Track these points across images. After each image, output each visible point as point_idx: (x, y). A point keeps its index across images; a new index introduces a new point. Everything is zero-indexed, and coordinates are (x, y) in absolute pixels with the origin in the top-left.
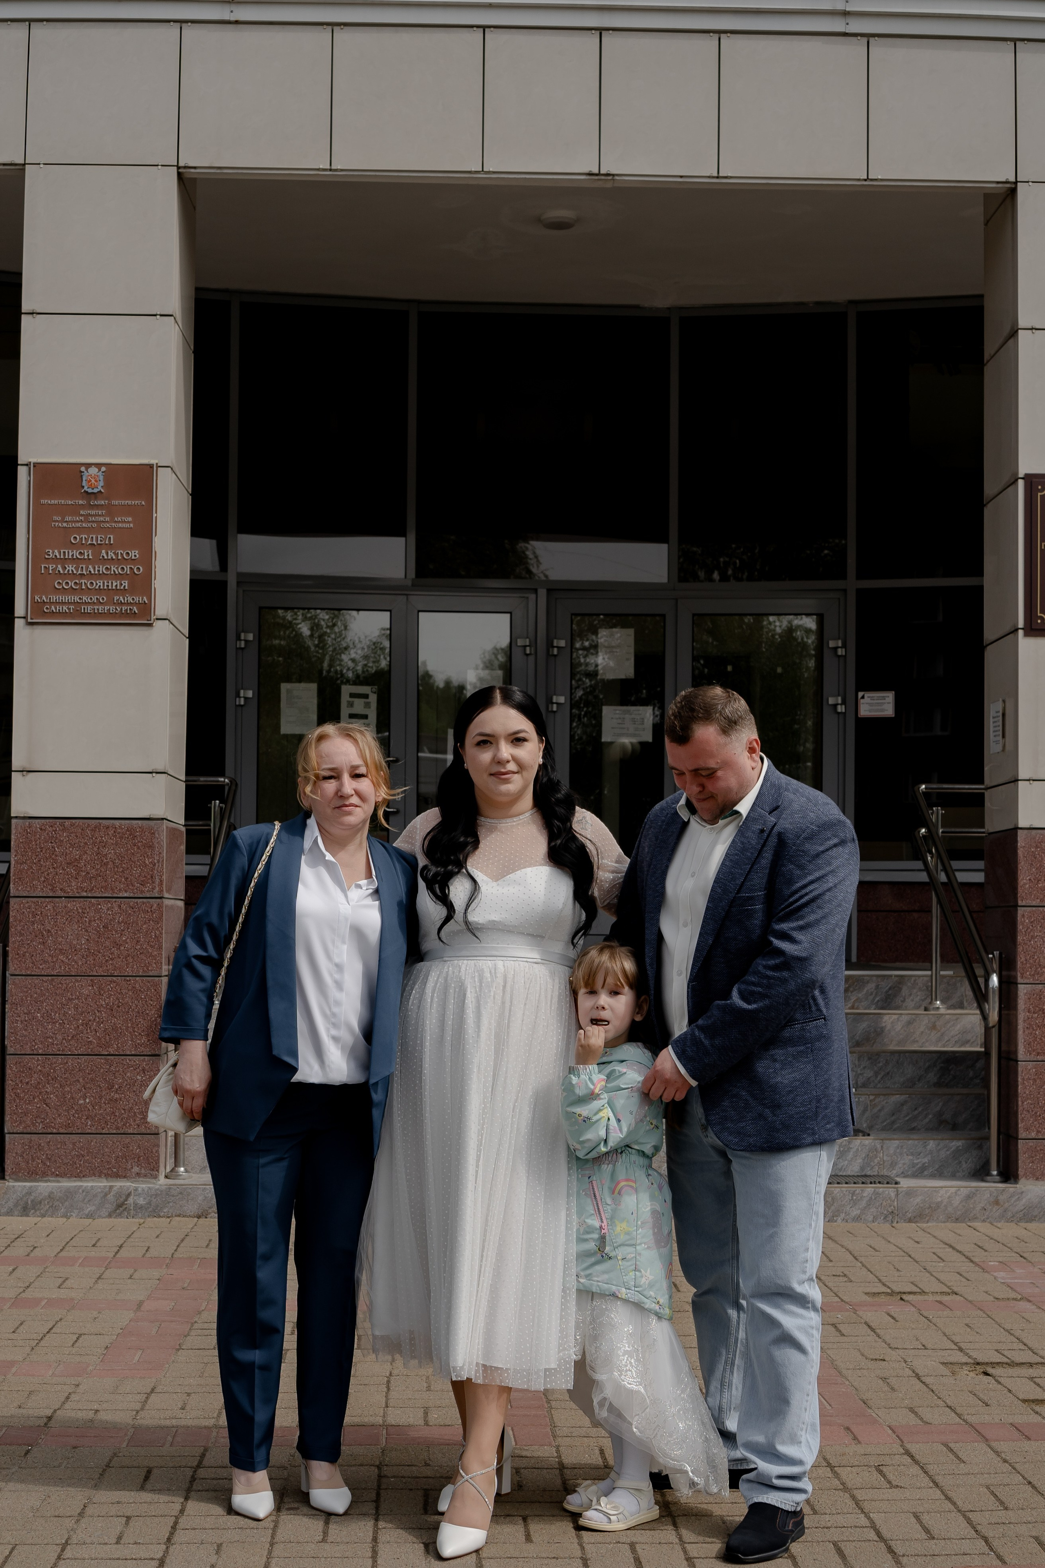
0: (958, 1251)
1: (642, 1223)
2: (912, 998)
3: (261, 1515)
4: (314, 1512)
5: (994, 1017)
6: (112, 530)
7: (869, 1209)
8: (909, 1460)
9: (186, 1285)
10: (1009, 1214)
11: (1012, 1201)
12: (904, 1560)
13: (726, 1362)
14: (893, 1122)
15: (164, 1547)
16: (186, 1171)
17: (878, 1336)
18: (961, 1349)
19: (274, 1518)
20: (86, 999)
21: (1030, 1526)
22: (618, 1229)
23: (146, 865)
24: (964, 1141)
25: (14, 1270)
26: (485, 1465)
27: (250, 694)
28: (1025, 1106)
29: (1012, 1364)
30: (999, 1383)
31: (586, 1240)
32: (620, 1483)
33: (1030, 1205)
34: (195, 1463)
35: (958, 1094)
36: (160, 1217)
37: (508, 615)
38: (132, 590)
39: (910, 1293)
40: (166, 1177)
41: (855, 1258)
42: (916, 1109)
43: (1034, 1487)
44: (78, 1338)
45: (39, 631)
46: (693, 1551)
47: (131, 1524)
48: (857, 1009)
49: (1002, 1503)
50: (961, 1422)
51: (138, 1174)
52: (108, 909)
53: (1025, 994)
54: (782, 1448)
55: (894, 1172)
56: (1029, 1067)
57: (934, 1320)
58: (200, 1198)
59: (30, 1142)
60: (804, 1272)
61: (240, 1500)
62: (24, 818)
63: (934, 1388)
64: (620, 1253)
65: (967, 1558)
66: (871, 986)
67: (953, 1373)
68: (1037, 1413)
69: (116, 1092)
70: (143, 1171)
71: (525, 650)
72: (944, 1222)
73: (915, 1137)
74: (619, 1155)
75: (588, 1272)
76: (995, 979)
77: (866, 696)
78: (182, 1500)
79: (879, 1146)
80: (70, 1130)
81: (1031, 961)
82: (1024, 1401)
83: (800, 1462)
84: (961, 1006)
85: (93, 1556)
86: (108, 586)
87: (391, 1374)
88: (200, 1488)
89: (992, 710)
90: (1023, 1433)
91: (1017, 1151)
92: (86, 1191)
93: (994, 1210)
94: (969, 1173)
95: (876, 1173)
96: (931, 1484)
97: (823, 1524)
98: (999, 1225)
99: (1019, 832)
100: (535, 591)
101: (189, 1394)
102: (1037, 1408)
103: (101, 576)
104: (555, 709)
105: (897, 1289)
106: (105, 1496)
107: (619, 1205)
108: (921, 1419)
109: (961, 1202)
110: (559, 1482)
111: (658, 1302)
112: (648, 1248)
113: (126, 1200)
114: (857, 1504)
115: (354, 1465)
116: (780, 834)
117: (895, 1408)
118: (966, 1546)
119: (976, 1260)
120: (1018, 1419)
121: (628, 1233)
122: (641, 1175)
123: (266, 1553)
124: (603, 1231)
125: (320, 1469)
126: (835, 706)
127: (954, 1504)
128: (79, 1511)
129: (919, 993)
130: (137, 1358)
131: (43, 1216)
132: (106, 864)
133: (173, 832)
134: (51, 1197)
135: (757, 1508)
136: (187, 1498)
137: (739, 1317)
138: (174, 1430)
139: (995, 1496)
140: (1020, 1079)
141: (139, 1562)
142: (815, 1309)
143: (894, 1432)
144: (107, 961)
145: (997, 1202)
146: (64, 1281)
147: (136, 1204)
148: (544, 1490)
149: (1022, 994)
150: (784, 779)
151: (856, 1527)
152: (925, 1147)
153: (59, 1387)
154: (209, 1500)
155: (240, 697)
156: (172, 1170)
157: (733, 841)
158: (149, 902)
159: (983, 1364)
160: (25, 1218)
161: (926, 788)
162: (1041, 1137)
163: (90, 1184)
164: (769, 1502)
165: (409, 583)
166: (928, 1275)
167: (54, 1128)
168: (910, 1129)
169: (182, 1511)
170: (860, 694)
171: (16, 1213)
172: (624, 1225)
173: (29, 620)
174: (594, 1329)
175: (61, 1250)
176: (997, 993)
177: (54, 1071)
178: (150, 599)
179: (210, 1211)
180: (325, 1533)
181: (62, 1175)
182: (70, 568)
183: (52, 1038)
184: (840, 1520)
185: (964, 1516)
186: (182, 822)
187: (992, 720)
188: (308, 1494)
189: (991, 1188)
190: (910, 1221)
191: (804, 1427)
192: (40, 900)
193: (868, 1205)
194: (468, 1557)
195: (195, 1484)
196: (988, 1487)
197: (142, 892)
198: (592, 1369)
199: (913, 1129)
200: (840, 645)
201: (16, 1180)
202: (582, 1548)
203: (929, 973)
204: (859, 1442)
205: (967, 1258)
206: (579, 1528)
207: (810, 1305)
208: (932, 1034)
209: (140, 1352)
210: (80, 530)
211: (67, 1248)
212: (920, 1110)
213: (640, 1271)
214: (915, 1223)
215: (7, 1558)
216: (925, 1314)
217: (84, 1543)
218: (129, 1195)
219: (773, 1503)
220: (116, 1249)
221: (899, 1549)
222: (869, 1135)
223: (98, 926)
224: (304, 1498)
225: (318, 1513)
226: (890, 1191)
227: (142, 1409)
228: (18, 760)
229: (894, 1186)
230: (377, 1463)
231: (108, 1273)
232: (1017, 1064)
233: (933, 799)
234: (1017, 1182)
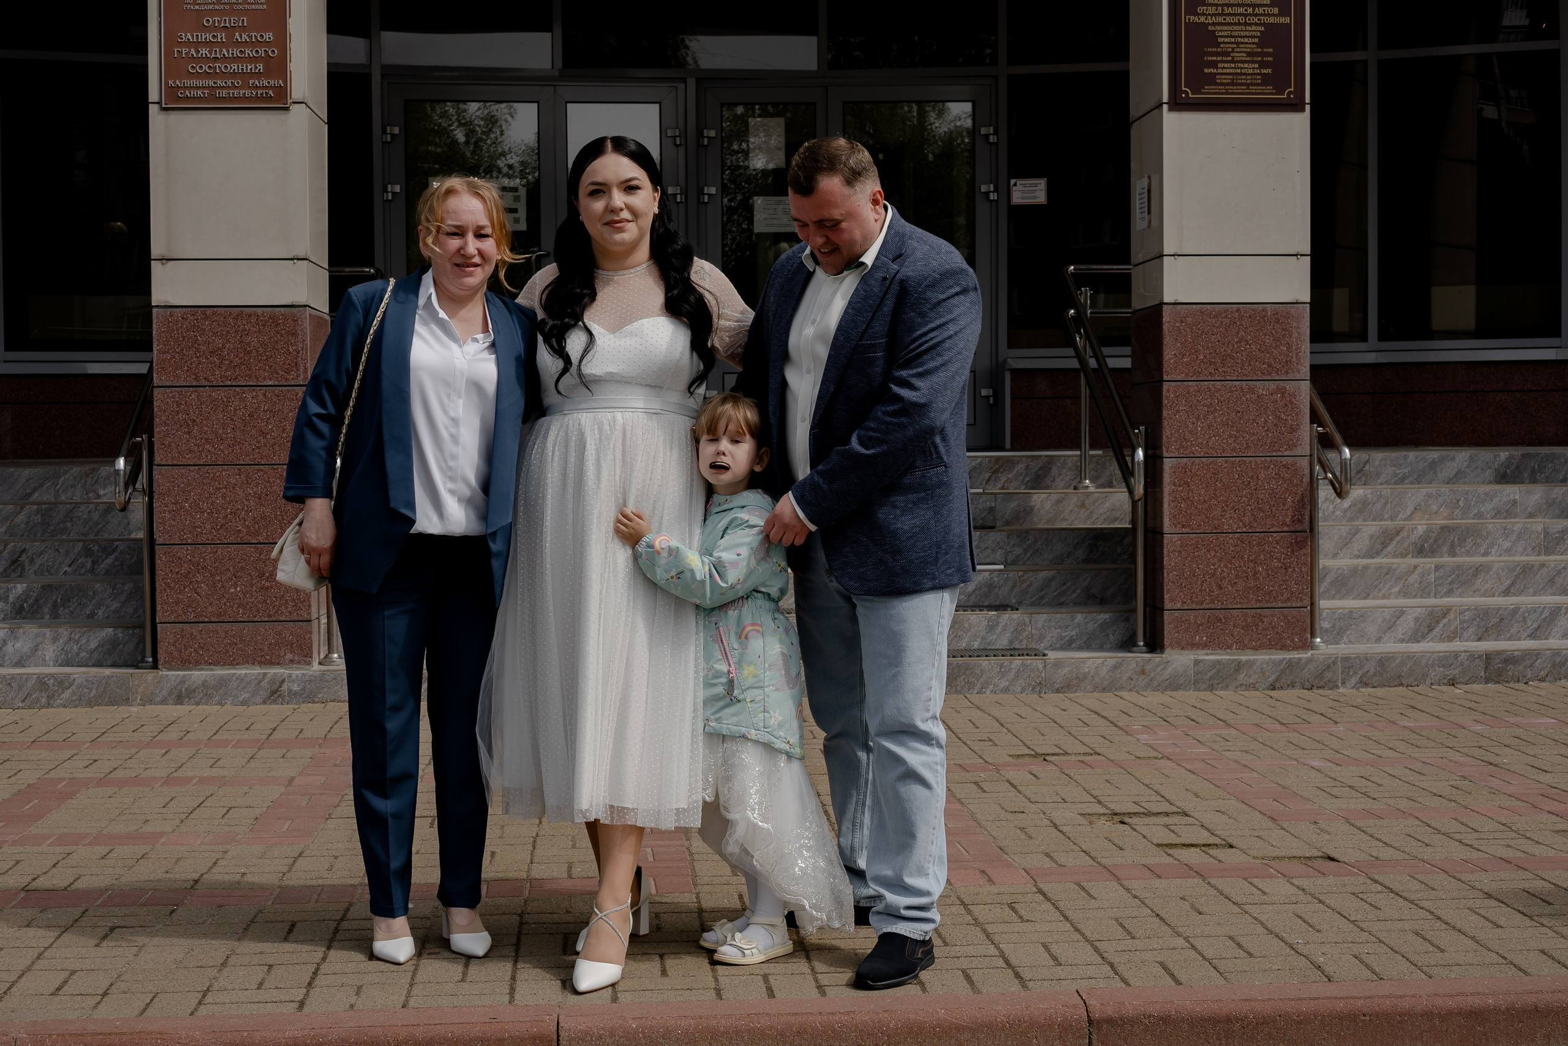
0: (1103, 717)
1: (769, 665)
2: (1061, 477)
3: (402, 959)
4: (455, 956)
5: (1139, 490)
6: (245, 12)
7: (1017, 680)
8: (1042, 898)
9: (338, 762)
10: (1155, 683)
11: (1158, 671)
12: (1031, 984)
13: (857, 803)
14: (1042, 598)
15: (305, 990)
17: (1019, 792)
18: (1099, 802)
19: (414, 962)
20: (234, 488)
21: (1156, 952)
22: (746, 672)
23: (290, 353)
24: (1111, 614)
25: (166, 752)
26: (618, 902)
27: (397, 189)
28: (1171, 578)
29: (1149, 814)
30: (1135, 830)
31: (715, 685)
32: (754, 919)
33: (1176, 674)
34: (339, 917)
35: (1106, 570)
36: (314, 702)
37: (658, 105)
38: (267, 74)
39: (1053, 755)
40: (320, 663)
41: (1001, 724)
42: (1064, 584)
43: (1161, 919)
44: (228, 811)
45: (174, 117)
46: (824, 979)
47: (273, 972)
48: (1007, 489)
49: (1129, 933)
50: (1095, 864)
51: (292, 661)
52: (253, 398)
53: (1171, 468)
54: (910, 881)
55: (1043, 645)
56: (1174, 540)
57: (1075, 777)
59: (182, 631)
60: (928, 710)
61: (381, 946)
62: (165, 307)
63: (1071, 836)
64: (749, 695)
65: (1093, 981)
66: (1021, 467)
67: (1091, 823)
68: (1169, 855)
69: (267, 580)
70: (296, 658)
71: (675, 141)
72: (1091, 692)
73: (1063, 611)
74: (745, 600)
75: (718, 716)
76: (1140, 453)
77: (1018, 183)
78: (324, 949)
79: (1027, 620)
80: (222, 619)
81: (1176, 435)
82: (1158, 845)
83: (927, 894)
84: (1110, 485)
85: (234, 1001)
86: (242, 69)
87: (537, 835)
88: (343, 938)
89: (1138, 186)
90: (1154, 872)
91: (1162, 622)
92: (240, 679)
93: (1141, 679)
94: (1116, 645)
95: (1024, 647)
96: (1062, 918)
97: (953, 954)
98: (1145, 694)
99: (1165, 307)
100: (684, 80)
101: (336, 857)
102: (1170, 851)
103: (235, 59)
104: (706, 200)
105: (1040, 750)
106: (249, 947)
107: (746, 649)
108: (1056, 862)
109: (1108, 672)
110: (697, 923)
111: (788, 742)
112: (777, 689)
113: (280, 687)
114: (988, 936)
115: (498, 914)
116: (902, 282)
117: (1031, 853)
118: (1092, 971)
119: (1120, 724)
120: (1150, 861)
121: (755, 676)
122: (767, 620)
123: (405, 993)
124: (731, 675)
125: (460, 915)
126: (987, 193)
127: (1083, 935)
128: (221, 961)
129: (1069, 473)
130: (286, 827)
131: (198, 704)
132: (250, 352)
133: (317, 321)
134: (204, 685)
135: (888, 939)
136: (329, 948)
137: (868, 759)
138: (320, 888)
139: (1124, 927)
140: (1165, 552)
141: (279, 1004)
142: (940, 746)
143: (1029, 874)
144: (253, 449)
145: (1143, 672)
146: (216, 762)
147: (290, 691)
148: (682, 931)
149: (1167, 468)
150: (909, 227)
151: (985, 956)
152: (1073, 620)
153: (207, 854)
154: (350, 949)
155: (388, 192)
156: (326, 657)
157: (857, 288)
158: (293, 390)
159: (1120, 814)
160: (179, 706)
161: (1074, 269)
162: (1186, 608)
163: (243, 672)
164: (898, 931)
165: (557, 73)
166: (1072, 738)
167: (206, 617)
168: (1058, 603)
169: (324, 959)
170: (1013, 181)
171: (171, 702)
172: (752, 668)
173: (164, 106)
174: (725, 770)
175: (215, 734)
176: (1142, 466)
177: (204, 561)
178: (285, 82)
180: (465, 974)
181: (216, 663)
182: (204, 51)
183: (201, 527)
184: (971, 950)
185: (1092, 945)
186: (327, 310)
187: (1138, 197)
188: (448, 940)
189: (1138, 658)
190: (1058, 691)
191: (932, 859)
192: (184, 390)
193: (1017, 676)
194: (604, 991)
195: (338, 934)
196: (1116, 920)
197: (287, 380)
198: (726, 809)
199: (1061, 604)
200: (992, 132)
201: (170, 669)
202: (716, 980)
203: (1078, 453)
204: (994, 883)
205: (1112, 723)
206: (714, 963)
207: (934, 742)
208: (1081, 512)
209: (289, 822)
210: (212, 13)
211: (220, 732)
212: (1068, 584)
213: (769, 712)
214: (1061, 693)
215: (148, 1005)
216: (1067, 772)
217: (225, 990)
218: (283, 681)
219: (902, 932)
220: (269, 732)
221: (1026, 974)
222: (1017, 609)
223: (244, 415)
224: (446, 944)
225: (458, 956)
226: (1038, 663)
227: (289, 871)
228: (157, 248)
229: (1041, 658)
230: (520, 912)
231: (261, 753)
232: (1163, 538)
233: (1081, 279)
234: (1162, 652)
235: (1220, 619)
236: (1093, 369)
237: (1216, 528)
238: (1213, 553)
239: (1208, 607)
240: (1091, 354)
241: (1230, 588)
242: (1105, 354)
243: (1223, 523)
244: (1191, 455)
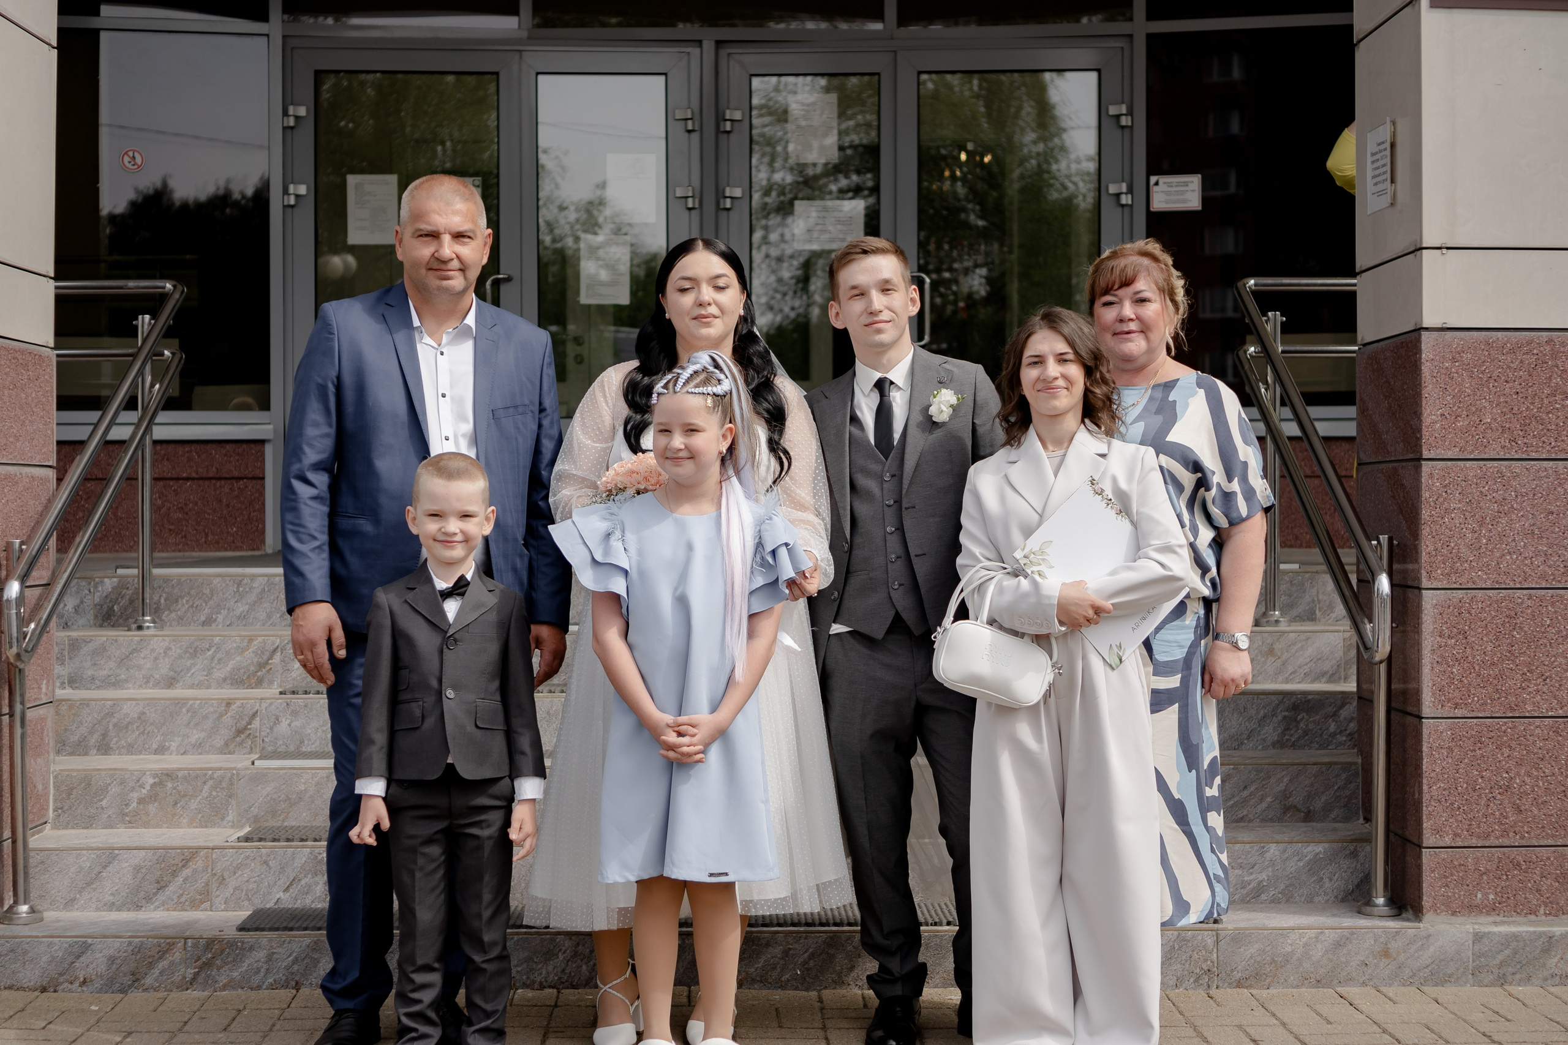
5: (1381, 644)
7: (1170, 965)
10: (1408, 971)
11: (1412, 951)
16: (32, 910)
24: (1326, 845)
27: (302, 190)
28: (1434, 793)
33: (1442, 957)
35: (1314, 764)
37: (663, 78)
42: (1245, 787)
53: (1435, 606)
56: (1441, 728)
58: (44, 959)
71: (686, 125)
72: (1297, 987)
73: (1245, 836)
76: (1384, 583)
77: (1161, 181)
81: (1445, 551)
84: (1311, 617)
91: (1419, 867)
93: (1382, 965)
94: (1336, 897)
98: (1390, 991)
99: (1424, 335)
100: (701, 43)
104: (728, 203)
109: (1326, 951)
126: (1118, 195)
140: (1425, 749)
145: (1386, 953)
149: (1428, 606)
152: (1262, 854)
155: (289, 194)
156: (11, 907)
161: (1256, 285)
162: (1460, 844)
165: (523, 35)
170: (1153, 179)
176: (1387, 606)
179: (61, 980)
186: (50, 344)
187: (1369, 160)
189: (1376, 928)
190: (1239, 984)
193: (1169, 958)
199: (1242, 819)
200: (1124, 111)
208: (1269, 663)
212: (1252, 789)
214: (1247, 988)
226: (1204, 937)
229: (1211, 926)
232: (1421, 723)
233: (1267, 300)
234: (1420, 921)
235: (1519, 864)
236: (1290, 439)
237: (1512, 709)
238: (1506, 752)
239: (1497, 843)
240: (1290, 416)
241: (1536, 812)
242: (1312, 416)
243: (1524, 702)
244: (1470, 585)
